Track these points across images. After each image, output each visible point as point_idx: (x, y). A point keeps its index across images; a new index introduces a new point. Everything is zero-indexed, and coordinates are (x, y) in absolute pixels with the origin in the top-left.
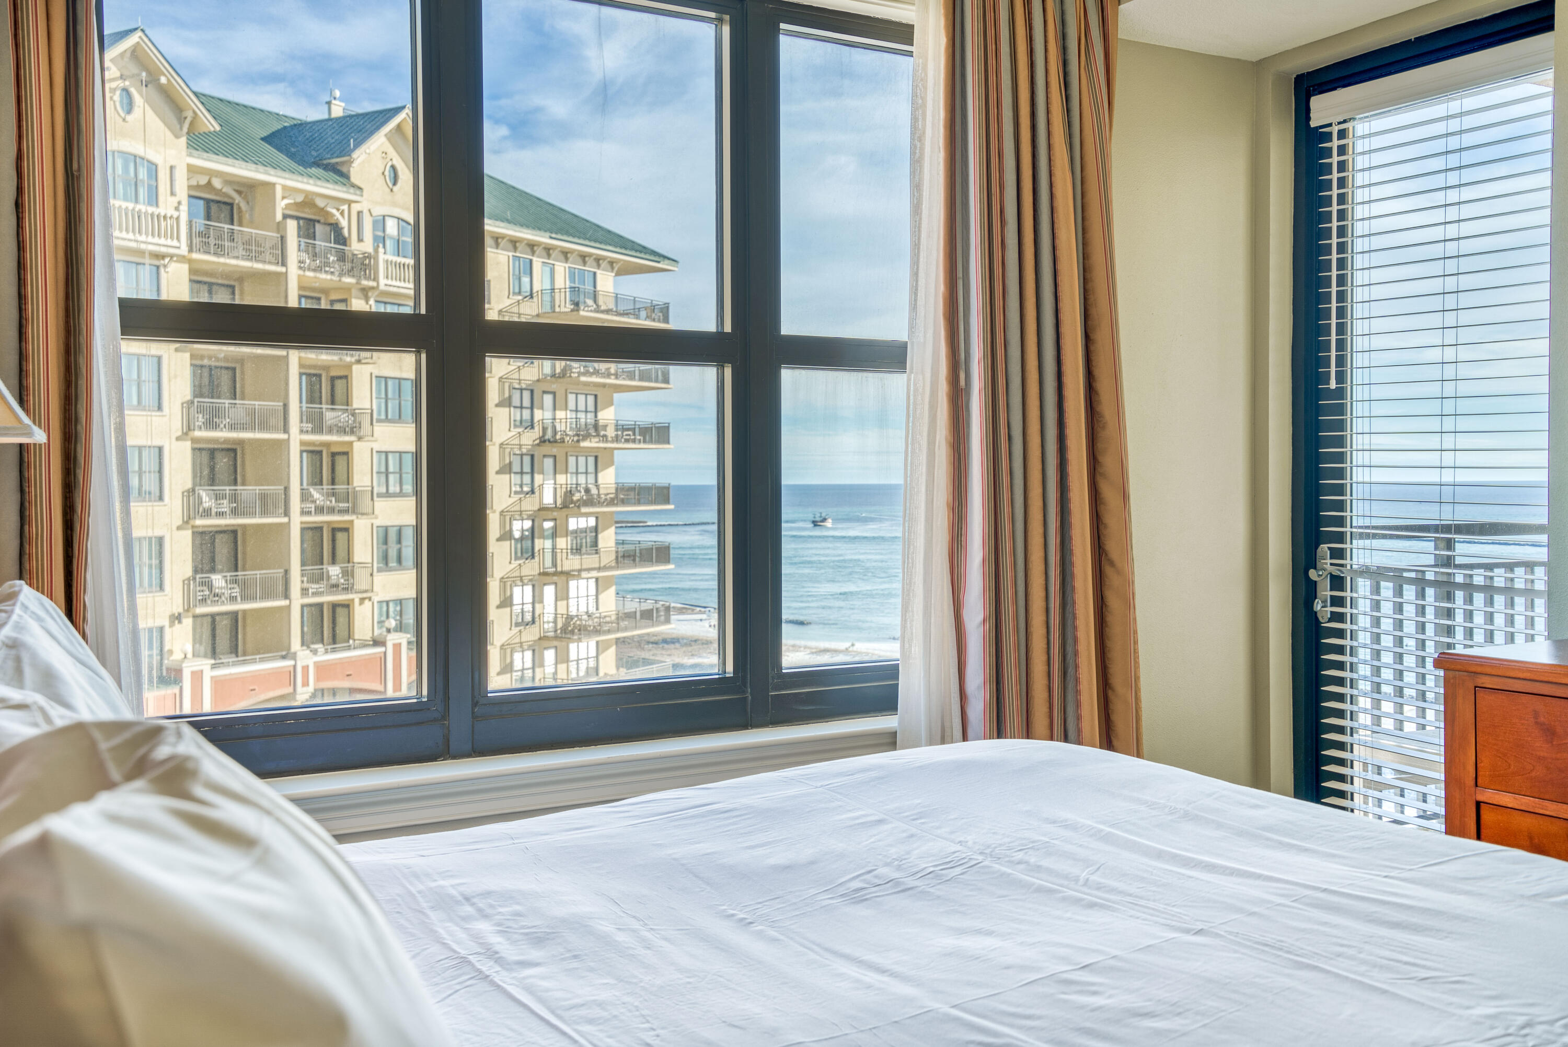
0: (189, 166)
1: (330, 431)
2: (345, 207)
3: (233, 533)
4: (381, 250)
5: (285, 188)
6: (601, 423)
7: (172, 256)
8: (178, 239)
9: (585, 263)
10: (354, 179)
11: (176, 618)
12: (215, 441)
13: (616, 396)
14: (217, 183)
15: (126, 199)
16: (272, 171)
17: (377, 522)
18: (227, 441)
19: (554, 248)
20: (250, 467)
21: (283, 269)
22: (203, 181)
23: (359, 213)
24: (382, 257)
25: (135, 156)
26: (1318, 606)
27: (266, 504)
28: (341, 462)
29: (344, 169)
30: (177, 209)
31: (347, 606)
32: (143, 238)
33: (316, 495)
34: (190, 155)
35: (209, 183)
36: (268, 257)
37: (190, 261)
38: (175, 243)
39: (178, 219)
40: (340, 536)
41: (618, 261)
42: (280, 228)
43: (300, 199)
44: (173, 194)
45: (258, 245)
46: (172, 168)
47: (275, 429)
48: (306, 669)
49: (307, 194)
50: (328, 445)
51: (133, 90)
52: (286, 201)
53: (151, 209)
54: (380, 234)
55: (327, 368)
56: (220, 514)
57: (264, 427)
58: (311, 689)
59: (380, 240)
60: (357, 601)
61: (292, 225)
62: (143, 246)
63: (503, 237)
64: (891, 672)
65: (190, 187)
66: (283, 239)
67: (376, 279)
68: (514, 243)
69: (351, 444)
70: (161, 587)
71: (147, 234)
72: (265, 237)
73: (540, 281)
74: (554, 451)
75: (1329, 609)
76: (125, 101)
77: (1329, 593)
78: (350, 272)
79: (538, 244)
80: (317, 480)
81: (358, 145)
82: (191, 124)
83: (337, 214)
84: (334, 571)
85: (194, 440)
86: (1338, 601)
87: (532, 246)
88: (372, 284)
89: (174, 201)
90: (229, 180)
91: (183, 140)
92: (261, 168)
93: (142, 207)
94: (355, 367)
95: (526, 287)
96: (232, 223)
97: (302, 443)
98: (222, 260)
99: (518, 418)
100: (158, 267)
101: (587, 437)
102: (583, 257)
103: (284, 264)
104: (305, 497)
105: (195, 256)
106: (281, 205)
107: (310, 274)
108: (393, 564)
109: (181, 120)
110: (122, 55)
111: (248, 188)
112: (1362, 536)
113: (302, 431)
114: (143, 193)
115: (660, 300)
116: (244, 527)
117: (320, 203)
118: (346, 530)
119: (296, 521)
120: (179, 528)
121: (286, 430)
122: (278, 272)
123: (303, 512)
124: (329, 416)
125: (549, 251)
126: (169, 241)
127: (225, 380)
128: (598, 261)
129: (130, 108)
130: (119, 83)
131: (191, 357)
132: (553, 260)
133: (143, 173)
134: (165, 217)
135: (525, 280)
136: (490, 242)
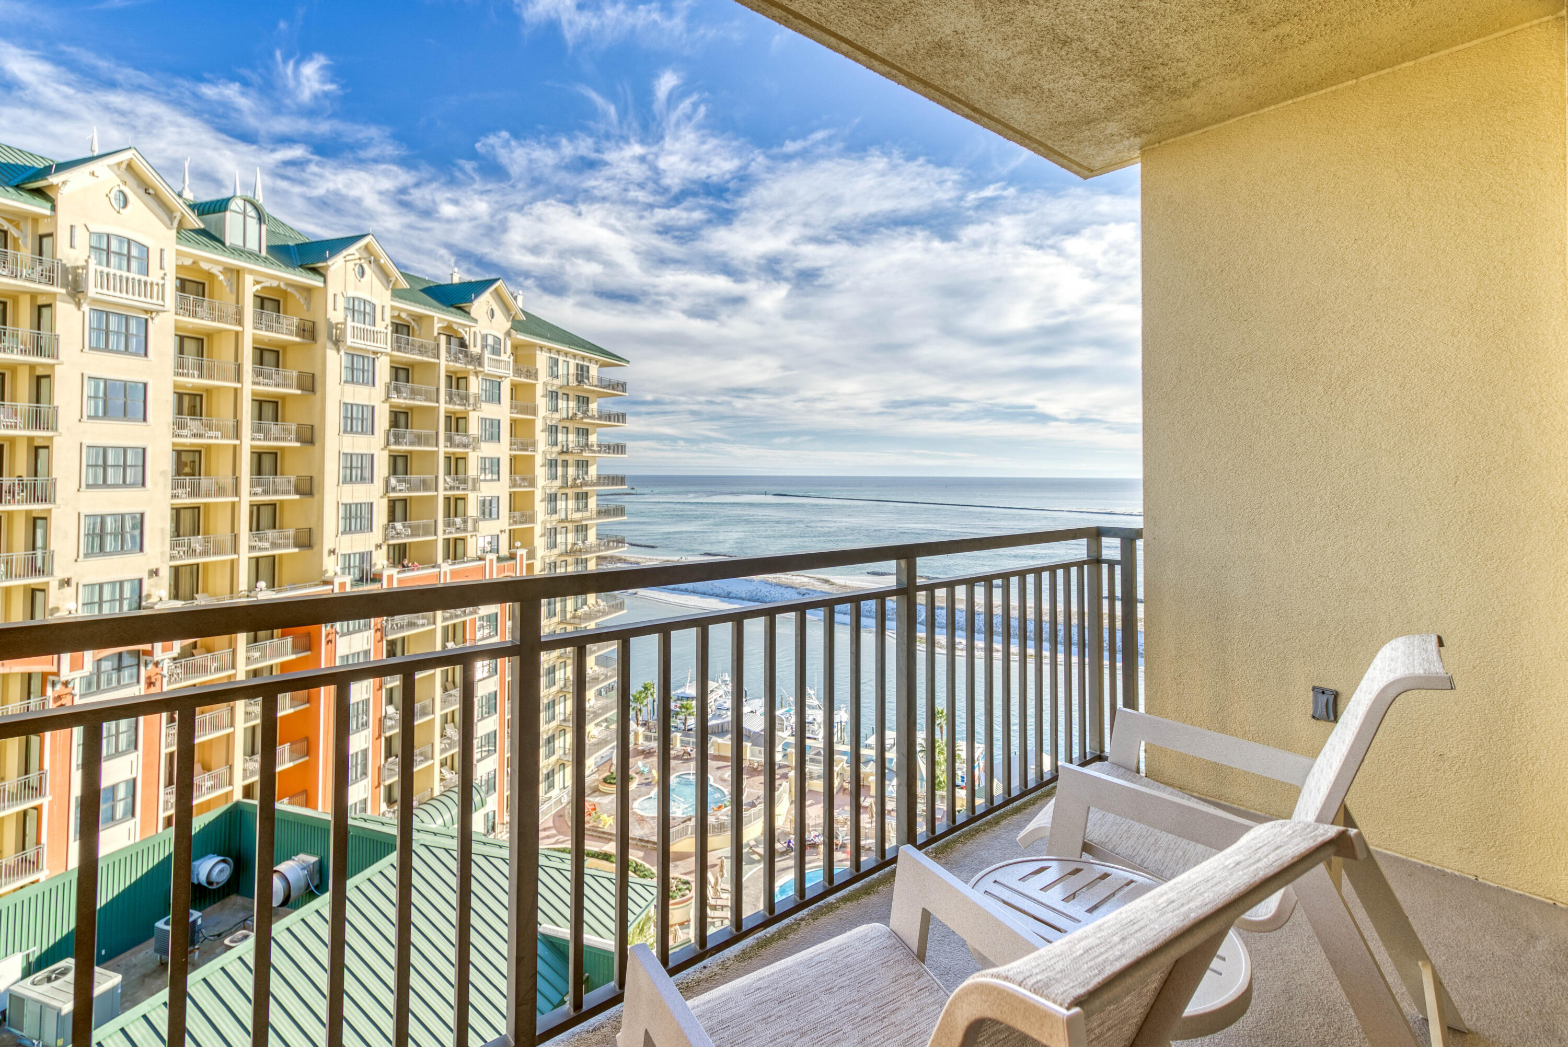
0: (391, 305)
1: (458, 446)
2: (467, 329)
3: (405, 500)
4: (484, 352)
5: (439, 319)
6: (590, 443)
7: (382, 353)
8: (386, 344)
9: (583, 361)
10: (473, 314)
11: (379, 546)
12: (399, 451)
13: (597, 429)
14: (404, 315)
15: (358, 322)
16: (432, 310)
17: (480, 494)
18: (405, 451)
19: (570, 353)
20: (415, 464)
21: (438, 361)
22: (396, 314)
23: (475, 333)
24: (484, 355)
25: (365, 301)
27: (425, 485)
28: (461, 462)
29: (467, 310)
30: (385, 328)
31: (463, 539)
32: (368, 343)
33: (450, 480)
34: (393, 300)
35: (400, 315)
36: (430, 354)
37: (391, 356)
38: (384, 346)
39: (386, 333)
40: (460, 503)
41: (599, 360)
42: (436, 339)
43: (445, 324)
44: (383, 320)
45: (425, 348)
46: (383, 307)
47: (432, 446)
48: (445, 573)
49: (449, 322)
50: (454, 453)
51: (366, 266)
52: (440, 325)
53: (372, 328)
54: (485, 343)
55: (454, 413)
56: (400, 491)
57: (427, 444)
59: (484, 346)
60: (469, 536)
61: (443, 339)
62: (369, 348)
63: (545, 347)
65: (393, 317)
66: (438, 345)
67: (481, 366)
68: (550, 350)
69: (467, 453)
70: (372, 530)
71: (370, 341)
72: (428, 344)
73: (562, 370)
74: (566, 456)
76: (361, 271)
78: (470, 363)
79: (562, 351)
80: (450, 472)
81: (476, 297)
82: (394, 284)
83: (464, 333)
84: (458, 520)
85: (390, 451)
87: (558, 352)
88: (481, 369)
89: (384, 324)
90: (410, 314)
91: (389, 292)
92: (427, 308)
93: (367, 327)
94: (471, 413)
95: (554, 373)
96: (410, 336)
97: (445, 453)
98: (407, 355)
100: (374, 359)
102: (583, 358)
103: (438, 358)
104: (445, 480)
106: (437, 326)
107: (451, 364)
108: (487, 517)
109: (389, 282)
110: (363, 246)
111: (419, 318)
113: (444, 447)
114: (368, 318)
115: (620, 380)
116: (411, 497)
117: (455, 327)
118: (464, 499)
119: (441, 494)
120: (381, 498)
121: (437, 445)
122: (434, 364)
123: (445, 489)
124: (457, 439)
125: (566, 354)
126: (378, 345)
127: (402, 419)
128: (590, 360)
129: (363, 274)
130: (358, 261)
131: (391, 406)
132: (568, 359)
133: (368, 309)
134: (379, 332)
135: (555, 369)
136: (538, 349)
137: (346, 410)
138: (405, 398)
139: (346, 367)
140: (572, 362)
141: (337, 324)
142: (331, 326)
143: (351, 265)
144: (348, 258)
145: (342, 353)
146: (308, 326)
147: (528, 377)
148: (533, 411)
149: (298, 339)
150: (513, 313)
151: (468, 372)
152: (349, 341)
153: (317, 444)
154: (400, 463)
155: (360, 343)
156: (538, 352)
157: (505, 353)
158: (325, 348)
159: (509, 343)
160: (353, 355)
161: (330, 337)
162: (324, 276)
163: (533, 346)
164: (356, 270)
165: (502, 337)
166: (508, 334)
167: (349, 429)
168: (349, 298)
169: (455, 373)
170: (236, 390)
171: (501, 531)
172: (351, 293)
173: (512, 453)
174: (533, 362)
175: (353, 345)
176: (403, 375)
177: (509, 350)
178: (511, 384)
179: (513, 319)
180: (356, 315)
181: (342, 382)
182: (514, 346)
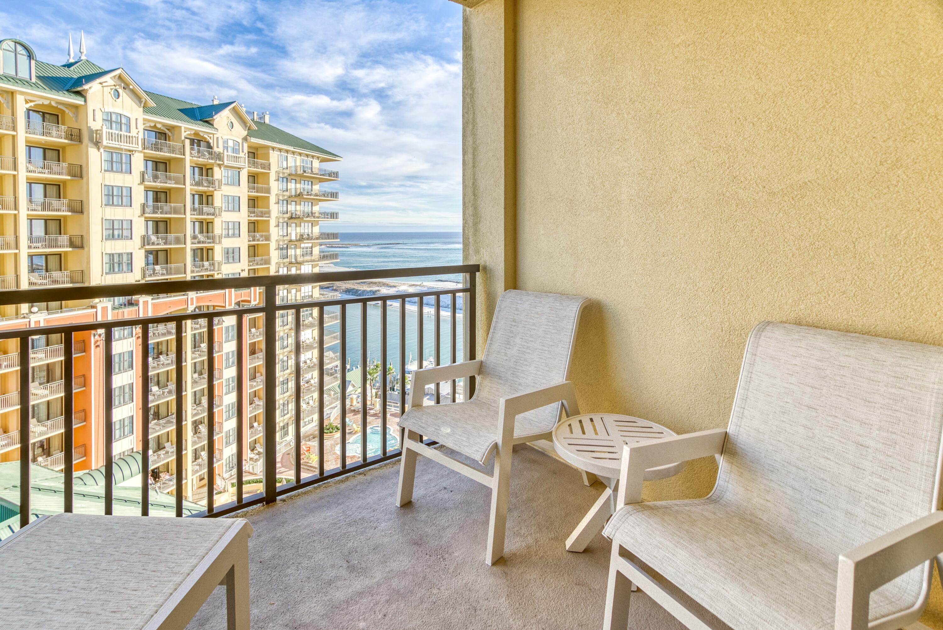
0: (144, 118)
1: (204, 214)
2: (212, 136)
3: (166, 251)
4: (225, 151)
5: (185, 128)
6: (313, 212)
7: (135, 151)
8: (138, 145)
9: (308, 157)
10: (215, 125)
12: (157, 218)
13: (320, 203)
14: (159, 126)
15: (116, 130)
16: (180, 122)
17: (224, 246)
18: (162, 218)
19: (296, 152)
20: (173, 226)
21: (184, 157)
22: (152, 124)
23: (217, 138)
24: (226, 153)
25: (120, 115)
27: (178, 241)
28: (210, 225)
29: (211, 122)
30: (137, 134)
33: (199, 237)
34: (144, 115)
35: (155, 125)
36: (178, 152)
37: (144, 153)
38: (136, 146)
39: (138, 137)
40: (210, 252)
41: (320, 157)
42: (183, 142)
43: (192, 132)
44: (137, 128)
45: (173, 148)
46: (137, 119)
47: (182, 214)
48: (192, 299)
49: (195, 130)
50: (205, 219)
51: (120, 91)
52: (186, 133)
53: (126, 134)
54: (226, 145)
55: (205, 192)
56: (158, 244)
57: (177, 213)
58: (194, 306)
59: (226, 148)
60: (216, 274)
61: (187, 142)
62: (122, 147)
63: (276, 148)
65: (144, 126)
66: (184, 146)
67: (223, 161)
68: (280, 150)
69: (214, 219)
70: (132, 271)
71: (124, 143)
72: (176, 145)
73: (291, 163)
74: (296, 221)
76: (116, 94)
78: (212, 159)
79: (290, 151)
80: (201, 232)
81: (216, 114)
82: (145, 103)
83: (208, 138)
84: (206, 264)
85: (145, 218)
87: (287, 151)
88: (221, 163)
89: (137, 131)
90: (164, 125)
91: (141, 109)
92: (175, 121)
93: (123, 133)
94: (215, 192)
95: (285, 166)
96: (166, 140)
97: (193, 219)
98: (157, 153)
99: (282, 210)
100: (130, 155)
101: (307, 217)
102: (307, 155)
103: (184, 155)
104: (194, 237)
105: (145, 151)
106: (184, 135)
107: (194, 158)
108: (231, 260)
109: (140, 102)
110: (115, 76)
111: (171, 128)
113: (191, 214)
114: (124, 127)
115: (335, 170)
116: (170, 249)
117: (201, 134)
118: (212, 249)
119: (189, 246)
120: (139, 249)
121: (185, 214)
122: (182, 159)
123: (192, 243)
124: (205, 209)
125: (294, 153)
126: (134, 145)
127: (162, 196)
128: (313, 157)
129: (118, 96)
131: (145, 187)
132: (295, 156)
133: (124, 121)
134: (132, 137)
135: (285, 163)
136: (270, 149)
137: (109, 191)
138: (161, 182)
139: (105, 161)
140: (298, 158)
141: (97, 130)
142: (91, 131)
143: (107, 90)
144: (104, 84)
145: (102, 150)
146: (75, 132)
147: (264, 168)
148: (268, 191)
149: (66, 141)
150: (248, 125)
151: (213, 164)
152: (105, 142)
153: (85, 213)
154: (162, 226)
155: (115, 144)
156: (271, 152)
157: (243, 152)
158: (87, 147)
159: (246, 145)
160: (112, 153)
161: (91, 139)
162: (84, 97)
163: (267, 147)
164: (112, 93)
165: (240, 141)
166: (245, 139)
167: (111, 203)
168: (107, 113)
169: (205, 165)
170: (14, 176)
171: (242, 270)
172: (109, 109)
173: (250, 218)
174: (267, 158)
175: (108, 145)
176: (161, 166)
177: (246, 150)
178: (248, 173)
179: (249, 129)
180: (114, 125)
181: (103, 171)
182: (249, 147)
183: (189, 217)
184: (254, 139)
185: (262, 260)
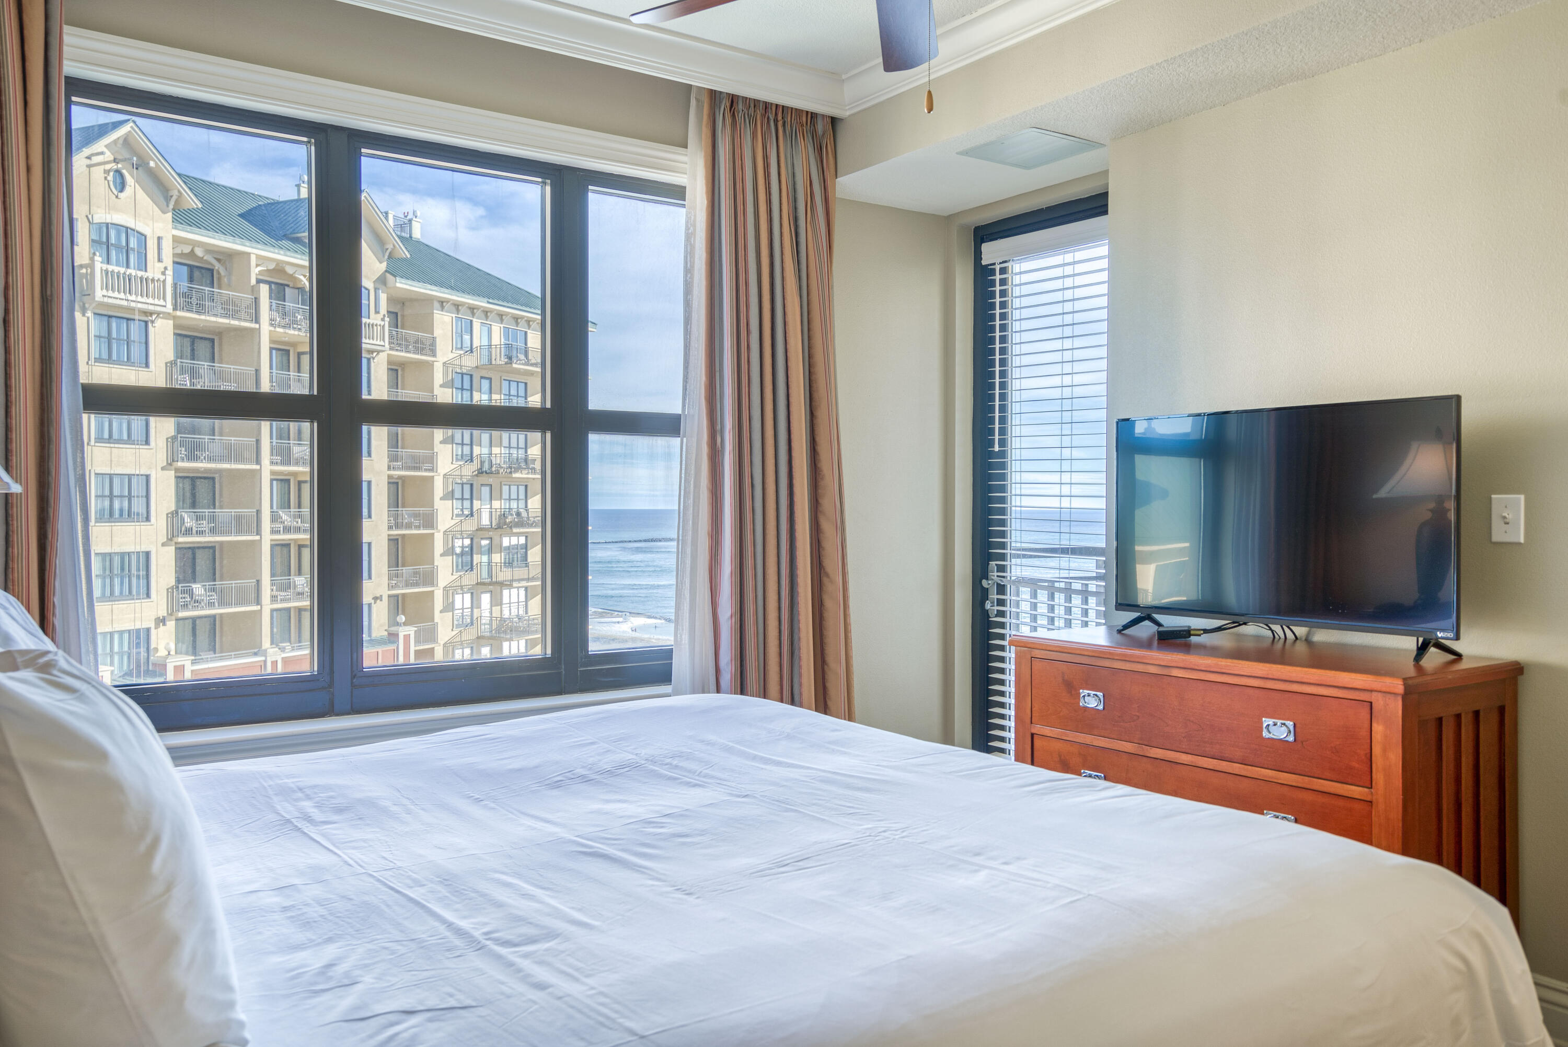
0: (173, 236)
1: (297, 464)
3: (211, 548)
5: (258, 257)
7: (158, 314)
8: (164, 299)
9: (517, 324)
11: (161, 621)
12: (196, 470)
14: (199, 252)
15: (118, 265)
16: (248, 243)
18: (206, 471)
19: (491, 311)
20: (228, 491)
21: (257, 326)
22: (187, 250)
25: (127, 228)
26: (988, 605)
27: (240, 525)
28: (306, 489)
30: (163, 273)
32: (133, 298)
33: (284, 517)
34: (175, 228)
35: (192, 251)
36: (243, 315)
37: (175, 318)
38: (162, 302)
39: (164, 281)
40: (305, 552)
42: (254, 290)
43: (272, 266)
44: (160, 260)
45: (234, 304)
46: (159, 239)
47: (250, 462)
48: (275, 663)
49: (278, 262)
50: (294, 475)
51: (124, 171)
52: (259, 268)
53: (140, 274)
56: (200, 533)
57: (239, 459)
61: (264, 289)
62: (133, 304)
63: (448, 301)
64: (667, 654)
65: (175, 255)
66: (256, 300)
68: (457, 306)
70: (148, 595)
71: (137, 295)
72: (241, 299)
73: (479, 339)
74: (491, 481)
75: (996, 608)
76: (118, 181)
77: (996, 597)
79: (478, 308)
80: (286, 505)
82: (177, 202)
83: (304, 280)
84: (299, 581)
85: (177, 470)
86: (1001, 603)
87: (472, 309)
89: (161, 266)
90: (210, 250)
91: (170, 215)
92: (238, 240)
93: (132, 271)
95: (467, 344)
96: (212, 286)
97: (273, 473)
98: (203, 317)
99: (460, 453)
100: (146, 322)
101: (518, 469)
102: (516, 319)
103: (257, 321)
104: (275, 518)
105: (179, 313)
106: (255, 271)
107: (278, 330)
109: (167, 198)
110: (115, 142)
111: (226, 257)
112: (1018, 556)
113: (272, 463)
114: (133, 259)
116: (221, 543)
117: (290, 270)
119: (267, 538)
120: (163, 545)
121: (258, 462)
122: (252, 330)
123: (273, 532)
124: (297, 450)
125: (487, 314)
126: (153, 300)
128: (528, 322)
129: (122, 186)
130: (113, 166)
132: (490, 321)
133: (133, 243)
134: (153, 280)
135: (467, 337)
136: (436, 305)
139: (98, 337)
140: (497, 325)
143: (100, 172)
144: (96, 159)
145: (89, 314)
147: (421, 351)
150: (390, 247)
152: (101, 294)
155: (118, 298)
156: (436, 311)
157: (377, 312)
159: (383, 297)
160: (108, 318)
163: (429, 300)
164: (110, 178)
165: (371, 286)
166: (382, 281)
167: (106, 436)
168: (99, 226)
169: (294, 345)
171: (375, 599)
172: (105, 216)
173: (392, 473)
174: (429, 327)
175: (106, 300)
176: (202, 348)
177: (383, 310)
178: (389, 363)
179: (390, 257)
180: (113, 253)
181: (92, 362)
182: (390, 300)
183: (267, 468)
184: (403, 281)
185: (416, 573)
